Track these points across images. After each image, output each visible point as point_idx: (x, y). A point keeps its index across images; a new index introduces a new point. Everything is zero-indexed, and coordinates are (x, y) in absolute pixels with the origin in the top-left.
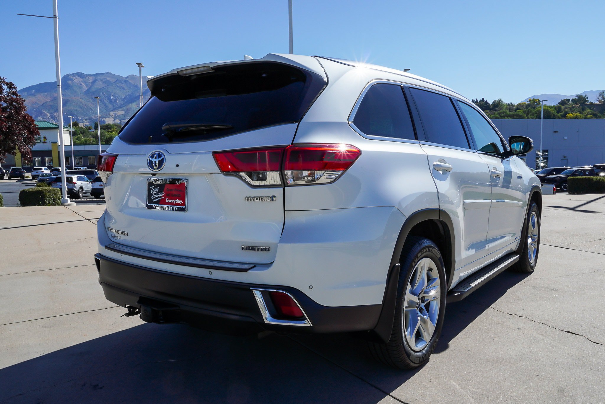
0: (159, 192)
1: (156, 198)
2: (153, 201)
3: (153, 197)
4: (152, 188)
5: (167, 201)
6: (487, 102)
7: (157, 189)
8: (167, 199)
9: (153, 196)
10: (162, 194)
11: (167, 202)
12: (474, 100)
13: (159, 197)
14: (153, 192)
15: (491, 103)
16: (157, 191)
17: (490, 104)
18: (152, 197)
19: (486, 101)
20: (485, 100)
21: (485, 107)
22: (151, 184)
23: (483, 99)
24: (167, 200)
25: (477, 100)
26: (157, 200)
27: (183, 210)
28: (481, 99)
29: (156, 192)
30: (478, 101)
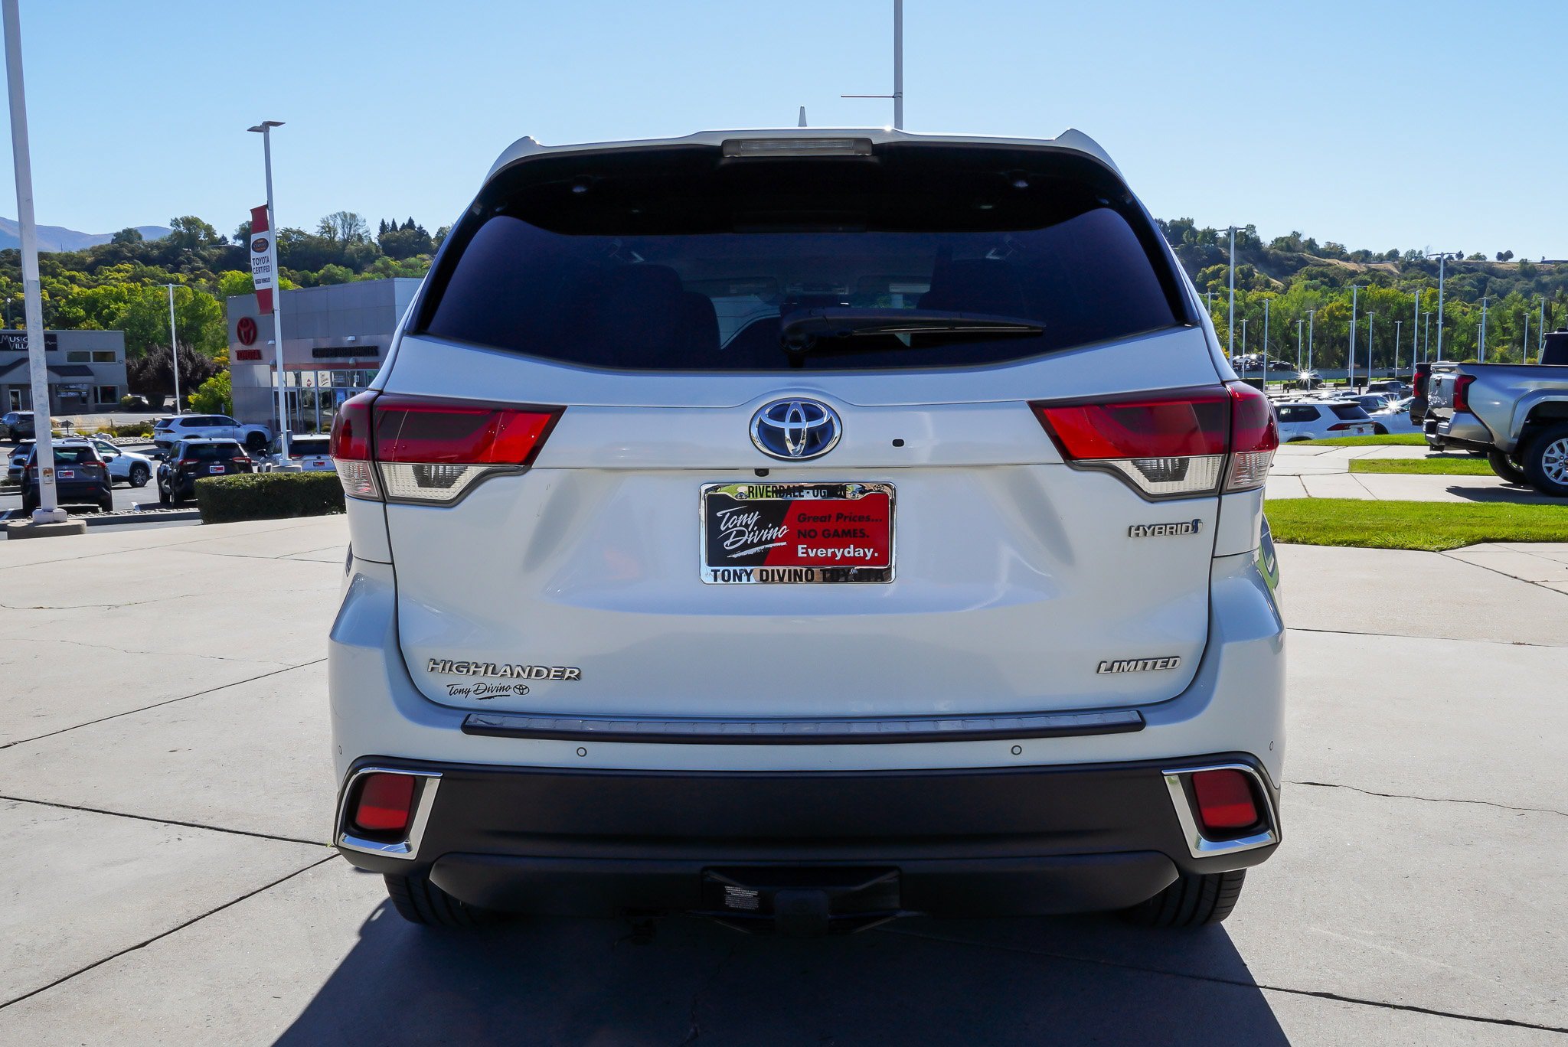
0: (761, 525)
1: (745, 546)
2: (733, 556)
3: (732, 544)
4: (721, 515)
5: (802, 553)
6: (421, 233)
7: (750, 519)
8: (800, 547)
9: (731, 540)
10: (779, 533)
11: (800, 555)
12: (386, 224)
13: (760, 543)
14: (728, 529)
15: (433, 235)
16: (751, 523)
17: (430, 237)
18: (727, 543)
19: (421, 228)
20: (417, 224)
21: (416, 243)
22: (716, 503)
23: (411, 221)
24: (800, 550)
25: (394, 223)
26: (751, 551)
27: (882, 576)
28: (406, 222)
29: (746, 526)
30: (399, 226)
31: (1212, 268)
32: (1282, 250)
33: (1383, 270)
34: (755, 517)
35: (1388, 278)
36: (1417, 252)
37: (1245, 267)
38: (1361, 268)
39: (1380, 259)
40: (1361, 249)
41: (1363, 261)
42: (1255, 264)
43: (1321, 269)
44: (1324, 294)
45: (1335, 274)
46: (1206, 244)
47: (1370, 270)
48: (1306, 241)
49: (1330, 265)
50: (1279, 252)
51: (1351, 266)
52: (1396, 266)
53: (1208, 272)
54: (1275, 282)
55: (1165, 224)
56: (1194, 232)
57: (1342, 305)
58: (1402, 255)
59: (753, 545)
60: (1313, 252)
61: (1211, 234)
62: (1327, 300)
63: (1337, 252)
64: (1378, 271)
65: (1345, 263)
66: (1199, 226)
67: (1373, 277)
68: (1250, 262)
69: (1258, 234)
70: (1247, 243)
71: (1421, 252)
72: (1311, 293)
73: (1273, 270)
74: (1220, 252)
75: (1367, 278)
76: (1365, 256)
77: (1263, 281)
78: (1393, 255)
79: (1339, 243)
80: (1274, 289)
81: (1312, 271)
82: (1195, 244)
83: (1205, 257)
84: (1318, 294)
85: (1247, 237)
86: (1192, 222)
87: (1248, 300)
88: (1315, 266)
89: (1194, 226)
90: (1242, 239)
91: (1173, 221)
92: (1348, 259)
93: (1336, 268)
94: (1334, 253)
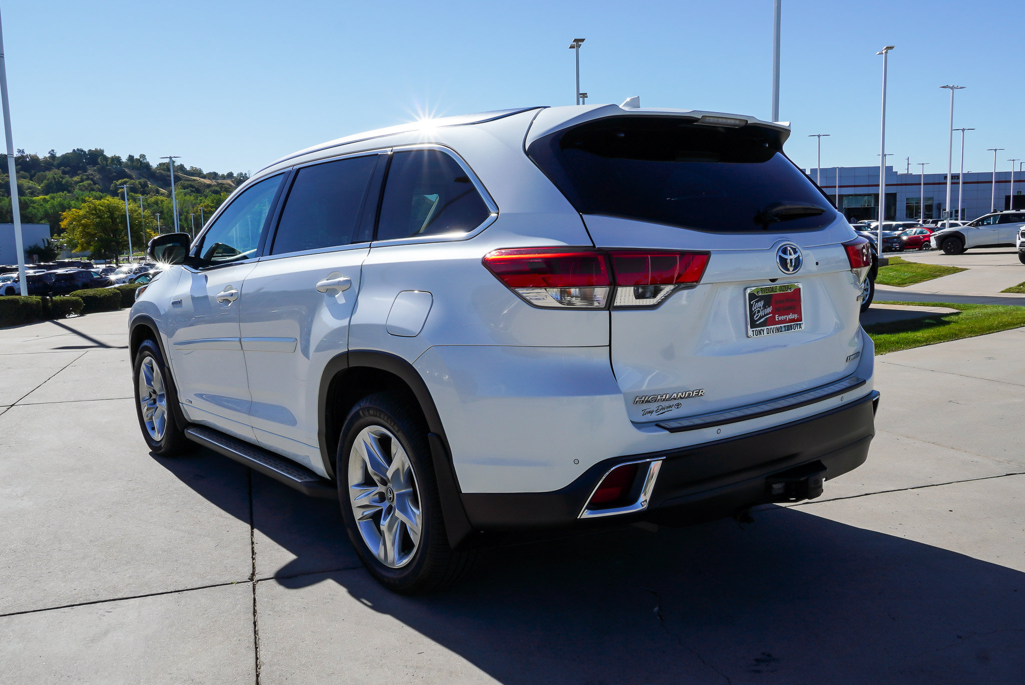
0: (765, 307)
1: (761, 318)
2: (758, 323)
3: (757, 317)
4: (753, 303)
7: (761, 304)
8: (776, 316)
10: (769, 310)
11: (777, 320)
13: (765, 315)
14: (755, 310)
16: (762, 306)
18: (755, 316)
22: (751, 297)
24: (777, 318)
26: (762, 320)
27: (801, 327)
29: (760, 308)
31: (120, 181)
32: (164, 171)
33: (226, 184)
34: (762, 302)
35: (230, 189)
36: (244, 174)
37: (142, 180)
38: (214, 183)
39: (223, 177)
40: (212, 172)
41: (214, 178)
42: (147, 179)
43: (190, 183)
44: (196, 198)
45: (199, 186)
46: (114, 166)
47: (219, 184)
48: (178, 166)
49: (195, 180)
50: (162, 172)
51: (207, 181)
52: (233, 181)
53: (118, 183)
54: (162, 190)
55: (85, 152)
56: (105, 158)
57: (208, 205)
58: (235, 175)
59: (763, 317)
60: (184, 172)
61: (117, 160)
62: (199, 201)
63: (197, 173)
64: (224, 184)
65: (203, 180)
66: (109, 154)
67: (221, 188)
68: (145, 177)
69: (148, 160)
70: (139, 166)
71: (246, 174)
72: (188, 197)
73: (160, 183)
74: (125, 171)
75: (218, 188)
76: (214, 176)
77: (154, 190)
78: (230, 175)
79: (198, 167)
80: (162, 194)
81: (185, 184)
82: (107, 165)
83: (114, 174)
84: (192, 198)
85: (141, 162)
86: (103, 151)
87: (149, 201)
88: (186, 181)
89: (104, 154)
90: (138, 163)
91: (90, 150)
92: (204, 177)
93: (200, 182)
94: (196, 174)
